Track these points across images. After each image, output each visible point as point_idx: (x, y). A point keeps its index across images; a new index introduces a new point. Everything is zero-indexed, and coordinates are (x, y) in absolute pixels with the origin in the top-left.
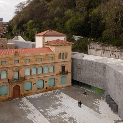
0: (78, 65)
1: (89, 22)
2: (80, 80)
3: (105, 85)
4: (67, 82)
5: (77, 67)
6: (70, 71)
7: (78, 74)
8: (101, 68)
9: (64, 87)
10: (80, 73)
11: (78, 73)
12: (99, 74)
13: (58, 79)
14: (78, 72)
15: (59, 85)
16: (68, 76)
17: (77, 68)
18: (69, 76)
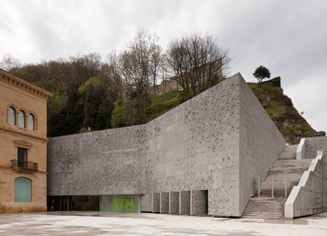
0: (66, 153)
1: (81, 102)
2: (72, 190)
3: (143, 179)
4: (33, 198)
5: (63, 159)
6: (42, 167)
7: (66, 176)
8: (132, 140)
9: (24, 209)
10: (70, 173)
11: (66, 174)
12: (125, 158)
13: (5, 183)
14: (66, 170)
15: (7, 201)
16: (36, 179)
17: (63, 162)
18: (40, 181)
